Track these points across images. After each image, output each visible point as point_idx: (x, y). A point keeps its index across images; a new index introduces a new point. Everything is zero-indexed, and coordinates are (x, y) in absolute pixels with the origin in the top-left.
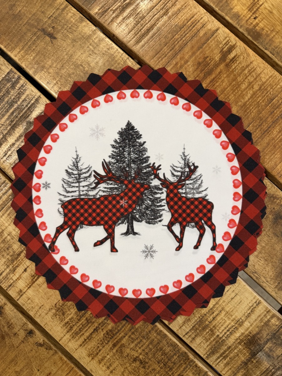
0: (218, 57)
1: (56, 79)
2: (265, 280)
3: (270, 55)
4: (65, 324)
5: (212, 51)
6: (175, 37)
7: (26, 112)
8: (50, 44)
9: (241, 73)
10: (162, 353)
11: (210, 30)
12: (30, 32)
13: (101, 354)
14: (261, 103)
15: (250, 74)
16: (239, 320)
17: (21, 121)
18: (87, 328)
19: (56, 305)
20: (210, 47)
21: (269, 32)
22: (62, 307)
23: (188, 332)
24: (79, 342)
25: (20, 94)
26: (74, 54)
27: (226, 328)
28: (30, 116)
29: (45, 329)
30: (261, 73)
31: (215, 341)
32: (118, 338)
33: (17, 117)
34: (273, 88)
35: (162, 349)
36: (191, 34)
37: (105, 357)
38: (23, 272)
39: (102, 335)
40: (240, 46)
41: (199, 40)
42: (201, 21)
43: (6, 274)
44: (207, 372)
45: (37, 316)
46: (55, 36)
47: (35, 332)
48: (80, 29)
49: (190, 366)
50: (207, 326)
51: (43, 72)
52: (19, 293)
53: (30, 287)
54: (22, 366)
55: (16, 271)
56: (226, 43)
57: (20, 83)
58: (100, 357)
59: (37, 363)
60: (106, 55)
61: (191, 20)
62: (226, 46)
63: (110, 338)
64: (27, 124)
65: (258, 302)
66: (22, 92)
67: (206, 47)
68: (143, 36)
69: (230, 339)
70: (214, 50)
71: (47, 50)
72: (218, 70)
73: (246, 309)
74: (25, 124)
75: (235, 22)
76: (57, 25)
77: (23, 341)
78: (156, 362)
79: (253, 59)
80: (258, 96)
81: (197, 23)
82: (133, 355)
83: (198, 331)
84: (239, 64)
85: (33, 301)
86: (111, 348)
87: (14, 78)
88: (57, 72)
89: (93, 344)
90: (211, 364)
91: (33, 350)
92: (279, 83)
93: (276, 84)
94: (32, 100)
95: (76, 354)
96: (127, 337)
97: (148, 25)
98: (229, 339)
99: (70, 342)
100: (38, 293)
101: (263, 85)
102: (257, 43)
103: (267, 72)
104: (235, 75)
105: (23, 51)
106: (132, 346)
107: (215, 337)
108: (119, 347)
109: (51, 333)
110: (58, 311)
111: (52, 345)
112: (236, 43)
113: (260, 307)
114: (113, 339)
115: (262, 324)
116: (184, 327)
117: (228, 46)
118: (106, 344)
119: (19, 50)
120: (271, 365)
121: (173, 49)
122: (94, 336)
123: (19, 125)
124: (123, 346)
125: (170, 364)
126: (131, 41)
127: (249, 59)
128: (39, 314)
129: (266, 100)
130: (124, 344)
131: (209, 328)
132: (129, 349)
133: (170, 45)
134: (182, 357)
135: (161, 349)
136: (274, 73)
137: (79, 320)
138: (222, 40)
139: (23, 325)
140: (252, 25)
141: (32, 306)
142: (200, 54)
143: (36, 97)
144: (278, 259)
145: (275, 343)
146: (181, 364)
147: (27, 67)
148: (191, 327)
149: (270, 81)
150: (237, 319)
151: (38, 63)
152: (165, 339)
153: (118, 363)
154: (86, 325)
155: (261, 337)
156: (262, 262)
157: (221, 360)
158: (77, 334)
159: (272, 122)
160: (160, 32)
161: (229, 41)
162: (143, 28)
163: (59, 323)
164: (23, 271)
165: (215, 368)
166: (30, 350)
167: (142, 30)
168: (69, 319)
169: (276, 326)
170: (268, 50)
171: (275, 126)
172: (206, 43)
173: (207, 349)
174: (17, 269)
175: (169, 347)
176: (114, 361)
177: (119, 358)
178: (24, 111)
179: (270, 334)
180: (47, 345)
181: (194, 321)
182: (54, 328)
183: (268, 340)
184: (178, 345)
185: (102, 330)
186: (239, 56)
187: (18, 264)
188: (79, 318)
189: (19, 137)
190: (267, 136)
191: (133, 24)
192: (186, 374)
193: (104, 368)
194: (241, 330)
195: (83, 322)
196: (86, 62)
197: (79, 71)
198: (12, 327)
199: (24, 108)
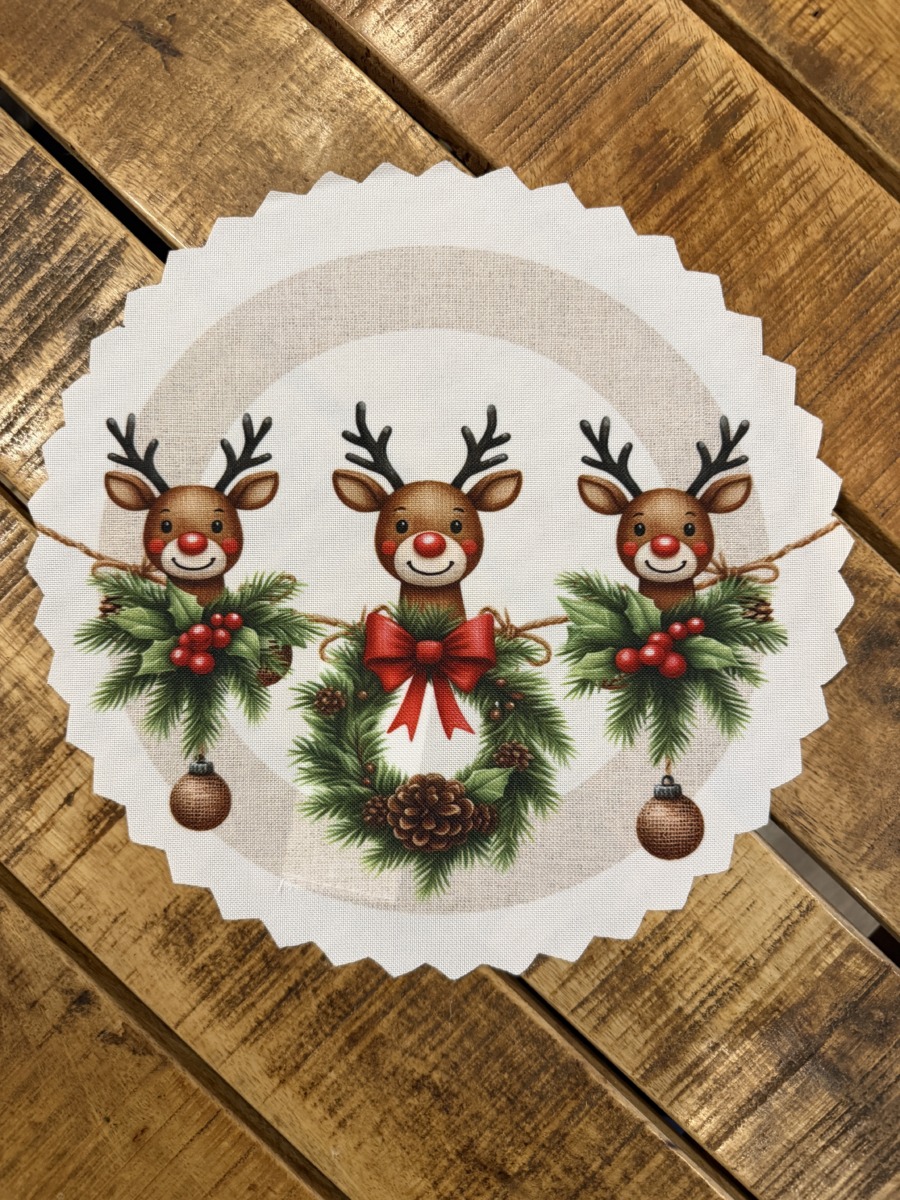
0: (697, 134)
1: (178, 187)
2: (828, 838)
3: (861, 132)
4: (194, 972)
5: (680, 112)
6: (563, 65)
7: (77, 290)
8: (162, 71)
9: (770, 185)
10: (503, 1063)
11: (676, 45)
12: (96, 30)
13: (311, 1068)
14: (828, 282)
15: (797, 190)
16: (745, 963)
17: (62, 319)
18: (267, 984)
19: (165, 910)
20: (673, 102)
21: (860, 60)
22: (184, 916)
23: (586, 1000)
24: (241, 1030)
25: (59, 232)
26: (239, 107)
27: (704, 986)
28: (93, 302)
29: (133, 988)
30: (831, 187)
31: (669, 1028)
32: (365, 1017)
33: (48, 305)
34: (868, 237)
35: (504, 1052)
36: (613, 56)
37: (324, 1076)
38: (61, 806)
39: (314, 1007)
40: (768, 102)
41: (638, 76)
42: (648, 16)
43: (7, 812)
44: (642, 1123)
45: (106, 946)
46: (178, 46)
47: (97, 997)
48: (259, 26)
49: (592, 1105)
50: (647, 980)
51: (136, 161)
52: (48, 871)
53: (83, 853)
54: (53, 1105)
55: (38, 801)
56: (724, 89)
57: (60, 196)
58: (307, 1078)
59: (102, 1096)
60: (341, 112)
61: (616, 13)
62: (723, 98)
63: (340, 1017)
64: (81, 328)
65: (805, 904)
66: (65, 225)
67: (661, 99)
68: (462, 57)
69: (716, 1021)
70: (686, 111)
71: (151, 91)
72: (698, 174)
73: (769, 926)
74: (74, 327)
75: (751, 23)
76: (185, 13)
77: (58, 1029)
78: (485, 1094)
79: (809, 144)
80: (819, 260)
81: (634, 22)
82: (413, 1071)
83: (617, 995)
84: (762, 156)
85: (94, 898)
86: (341, 1050)
87: (39, 178)
88: (181, 164)
89: (282, 1036)
90: (656, 1097)
91: (92, 1056)
92: (886, 223)
93: (876, 225)
94: (98, 251)
95: (230, 1068)
96: (392, 1015)
97: (480, 23)
98: (714, 1020)
99: (209, 1030)
100: (107, 873)
101: (836, 224)
102: (822, 93)
103: (851, 185)
104: (749, 193)
105: (71, 92)
106: (408, 1043)
107: (669, 1013)
108: (369, 1047)
109: (148, 1002)
110: (172, 930)
111: (152, 1041)
112: (755, 91)
113: (813, 920)
114: (348, 1022)
115: (818, 973)
116: (573, 984)
117: (729, 99)
118: (326, 1035)
119: (56, 89)
120: (841, 1101)
121: (556, 101)
122: (288, 1010)
123: (54, 332)
124: (380, 1041)
125: (529, 1100)
126: (422, 70)
127: (796, 142)
128: (110, 940)
129: (845, 275)
130: (382, 1036)
131: (653, 988)
132: (399, 1052)
133: (548, 90)
134: (565, 1079)
135: (500, 1052)
136: (871, 191)
137: (241, 960)
138: (712, 80)
139: (60, 976)
140: (807, 36)
141: (90, 914)
142: (640, 122)
143: (112, 243)
144: (871, 771)
145: (856, 1032)
146: (564, 1098)
147: (84, 144)
148: (597, 982)
149: (860, 215)
150: (738, 958)
151: (118, 131)
152: (514, 1022)
153: (362, 1097)
154: (262, 975)
155: (814, 1014)
156: (823, 781)
157: (687, 1087)
158: (232, 1003)
159: (862, 342)
160: (516, 47)
161: (735, 83)
162: (461, 32)
163: (174, 968)
164: (61, 801)
165: (669, 1110)
166: (81, 1054)
167: (459, 40)
168: (210, 957)
169: (861, 979)
170: (856, 117)
171: (871, 356)
172: (661, 87)
173: (645, 1052)
174: (42, 797)
175: (525, 1045)
176: (349, 1088)
177: (368, 1079)
178: (72, 286)
179: (840, 1006)
180: (135, 1040)
181: (606, 964)
182: (160, 984)
183: (834, 1024)
184: (555, 1041)
185: (315, 990)
186: (763, 131)
187: (47, 780)
188: (239, 952)
189: (55, 369)
190: (845, 386)
191: (430, 17)
192: (576, 1130)
193: (319, 1112)
194: (752, 993)
195: (253, 967)
196: (277, 134)
197: (252, 163)
198: (22, 980)
199: (74, 276)
